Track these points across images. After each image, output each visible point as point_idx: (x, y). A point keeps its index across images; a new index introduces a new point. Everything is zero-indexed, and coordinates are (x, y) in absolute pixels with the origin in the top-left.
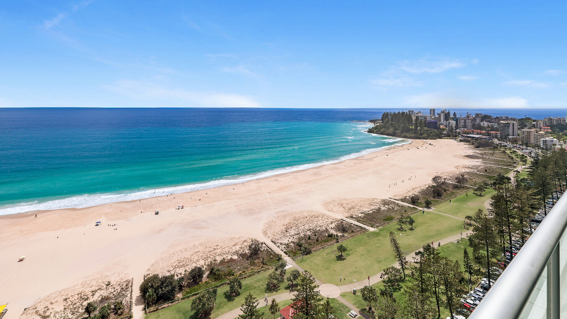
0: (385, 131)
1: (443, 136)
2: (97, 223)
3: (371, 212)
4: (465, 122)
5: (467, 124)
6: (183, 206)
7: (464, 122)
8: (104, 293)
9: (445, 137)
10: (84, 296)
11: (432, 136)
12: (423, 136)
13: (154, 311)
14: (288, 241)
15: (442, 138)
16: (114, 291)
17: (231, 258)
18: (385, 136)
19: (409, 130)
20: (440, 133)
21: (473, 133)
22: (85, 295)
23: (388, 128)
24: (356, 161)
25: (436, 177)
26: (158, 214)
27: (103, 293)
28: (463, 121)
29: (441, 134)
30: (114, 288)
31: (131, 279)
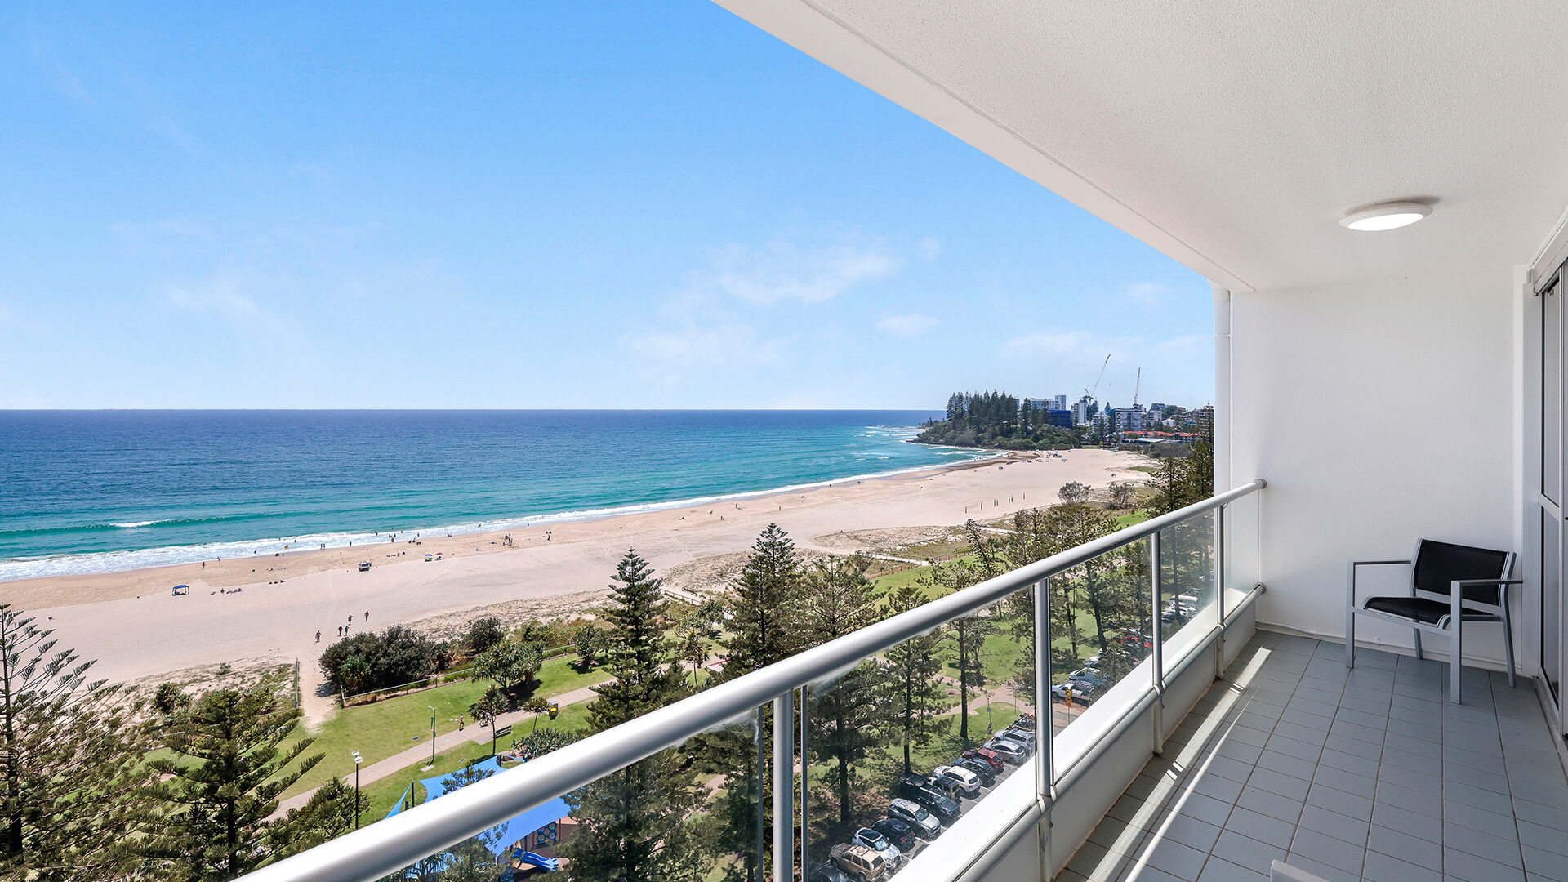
0: (954, 437)
1: (1084, 444)
2: (176, 588)
3: (926, 544)
4: (1129, 418)
5: (1134, 422)
6: (440, 554)
7: (1127, 419)
8: (215, 686)
9: (1087, 444)
10: (146, 694)
11: (1061, 442)
12: (1041, 442)
13: (367, 702)
14: (726, 588)
15: (1081, 448)
16: (242, 682)
17: (578, 619)
18: (954, 447)
19: (1007, 433)
20: (1076, 436)
21: (1146, 435)
22: (150, 693)
23: (963, 429)
24: (888, 482)
25: (1068, 486)
26: (367, 569)
27: (207, 686)
28: (1124, 416)
29: (1080, 439)
30: (243, 677)
31: (293, 662)
